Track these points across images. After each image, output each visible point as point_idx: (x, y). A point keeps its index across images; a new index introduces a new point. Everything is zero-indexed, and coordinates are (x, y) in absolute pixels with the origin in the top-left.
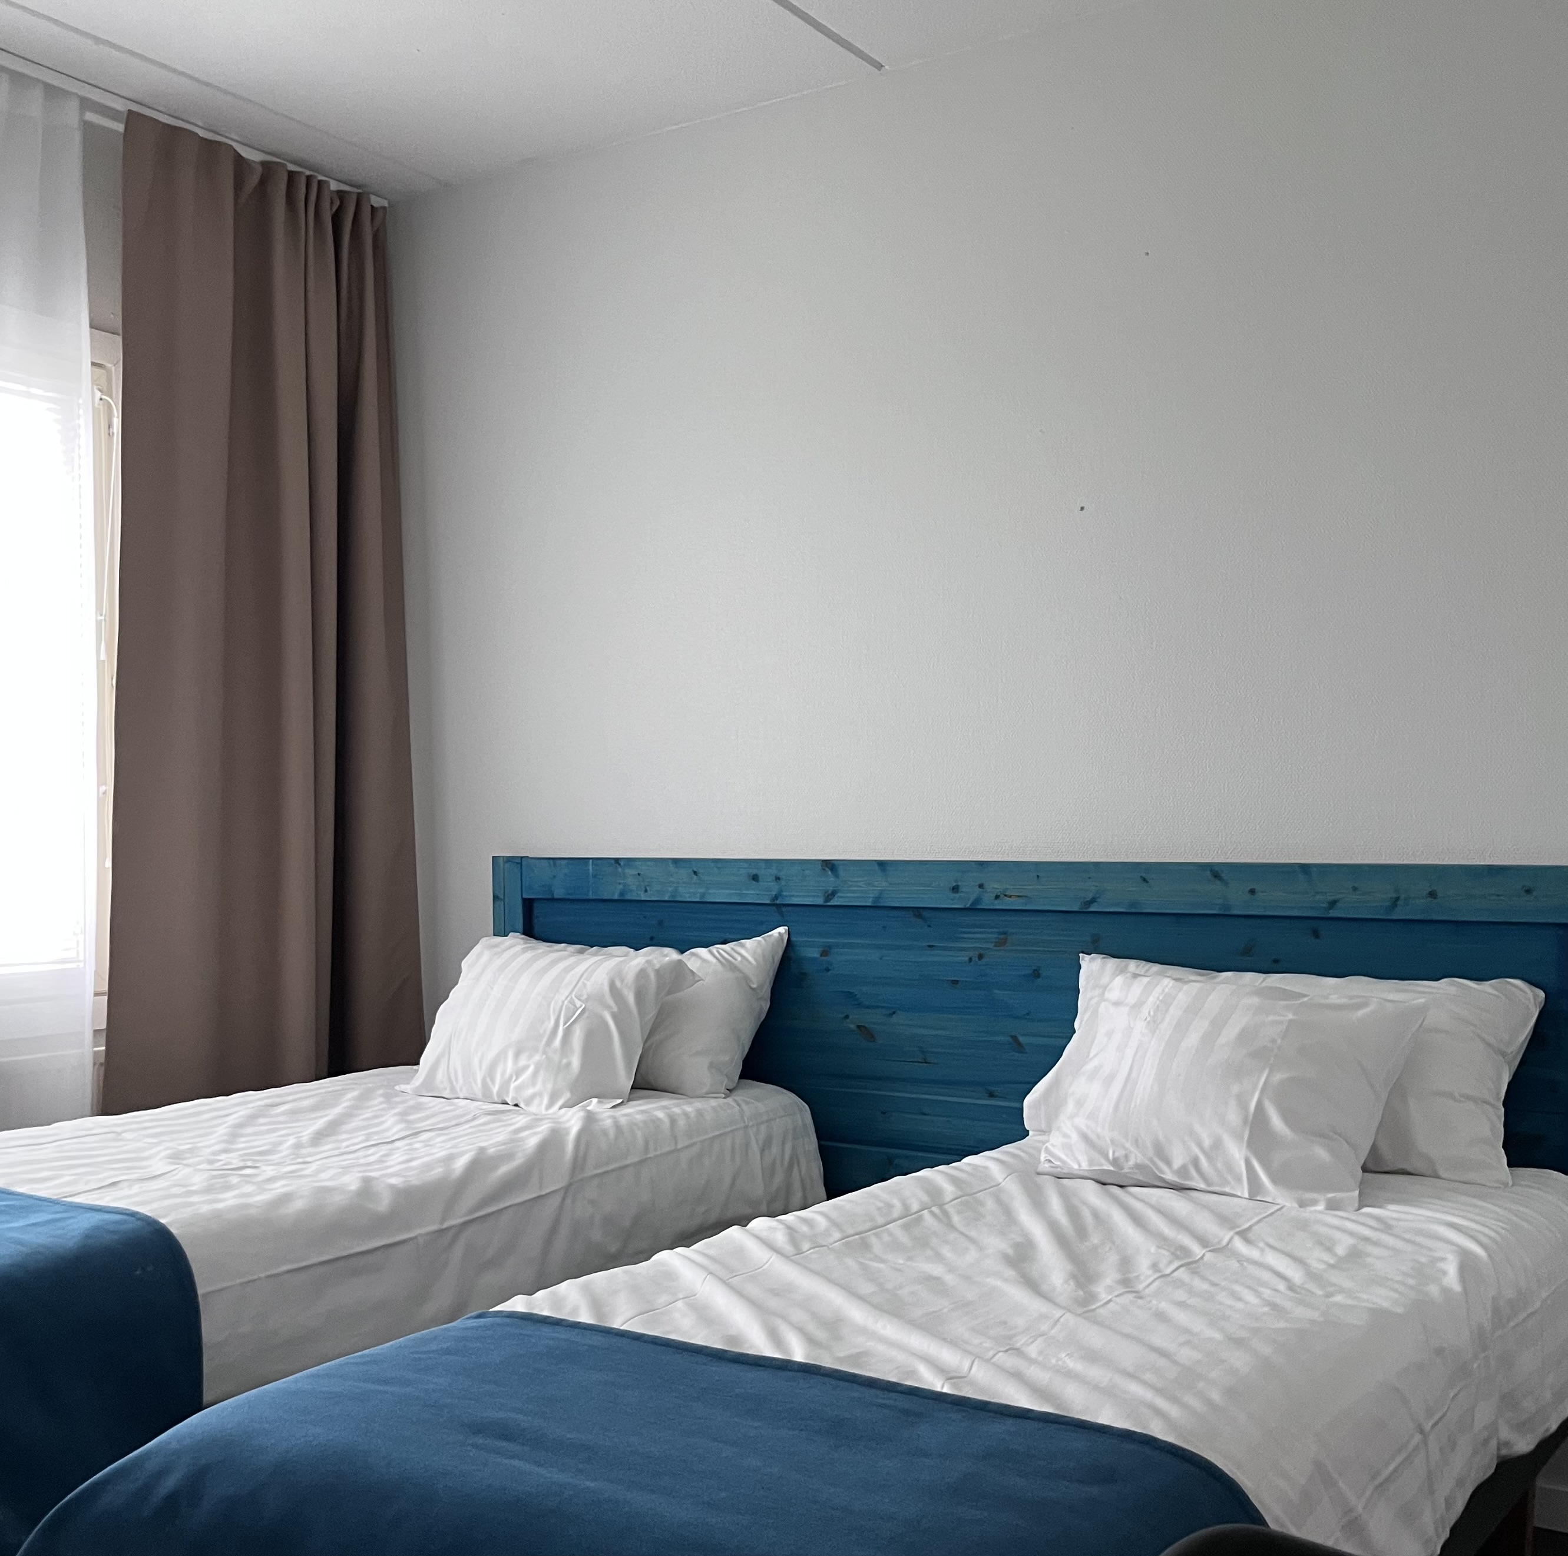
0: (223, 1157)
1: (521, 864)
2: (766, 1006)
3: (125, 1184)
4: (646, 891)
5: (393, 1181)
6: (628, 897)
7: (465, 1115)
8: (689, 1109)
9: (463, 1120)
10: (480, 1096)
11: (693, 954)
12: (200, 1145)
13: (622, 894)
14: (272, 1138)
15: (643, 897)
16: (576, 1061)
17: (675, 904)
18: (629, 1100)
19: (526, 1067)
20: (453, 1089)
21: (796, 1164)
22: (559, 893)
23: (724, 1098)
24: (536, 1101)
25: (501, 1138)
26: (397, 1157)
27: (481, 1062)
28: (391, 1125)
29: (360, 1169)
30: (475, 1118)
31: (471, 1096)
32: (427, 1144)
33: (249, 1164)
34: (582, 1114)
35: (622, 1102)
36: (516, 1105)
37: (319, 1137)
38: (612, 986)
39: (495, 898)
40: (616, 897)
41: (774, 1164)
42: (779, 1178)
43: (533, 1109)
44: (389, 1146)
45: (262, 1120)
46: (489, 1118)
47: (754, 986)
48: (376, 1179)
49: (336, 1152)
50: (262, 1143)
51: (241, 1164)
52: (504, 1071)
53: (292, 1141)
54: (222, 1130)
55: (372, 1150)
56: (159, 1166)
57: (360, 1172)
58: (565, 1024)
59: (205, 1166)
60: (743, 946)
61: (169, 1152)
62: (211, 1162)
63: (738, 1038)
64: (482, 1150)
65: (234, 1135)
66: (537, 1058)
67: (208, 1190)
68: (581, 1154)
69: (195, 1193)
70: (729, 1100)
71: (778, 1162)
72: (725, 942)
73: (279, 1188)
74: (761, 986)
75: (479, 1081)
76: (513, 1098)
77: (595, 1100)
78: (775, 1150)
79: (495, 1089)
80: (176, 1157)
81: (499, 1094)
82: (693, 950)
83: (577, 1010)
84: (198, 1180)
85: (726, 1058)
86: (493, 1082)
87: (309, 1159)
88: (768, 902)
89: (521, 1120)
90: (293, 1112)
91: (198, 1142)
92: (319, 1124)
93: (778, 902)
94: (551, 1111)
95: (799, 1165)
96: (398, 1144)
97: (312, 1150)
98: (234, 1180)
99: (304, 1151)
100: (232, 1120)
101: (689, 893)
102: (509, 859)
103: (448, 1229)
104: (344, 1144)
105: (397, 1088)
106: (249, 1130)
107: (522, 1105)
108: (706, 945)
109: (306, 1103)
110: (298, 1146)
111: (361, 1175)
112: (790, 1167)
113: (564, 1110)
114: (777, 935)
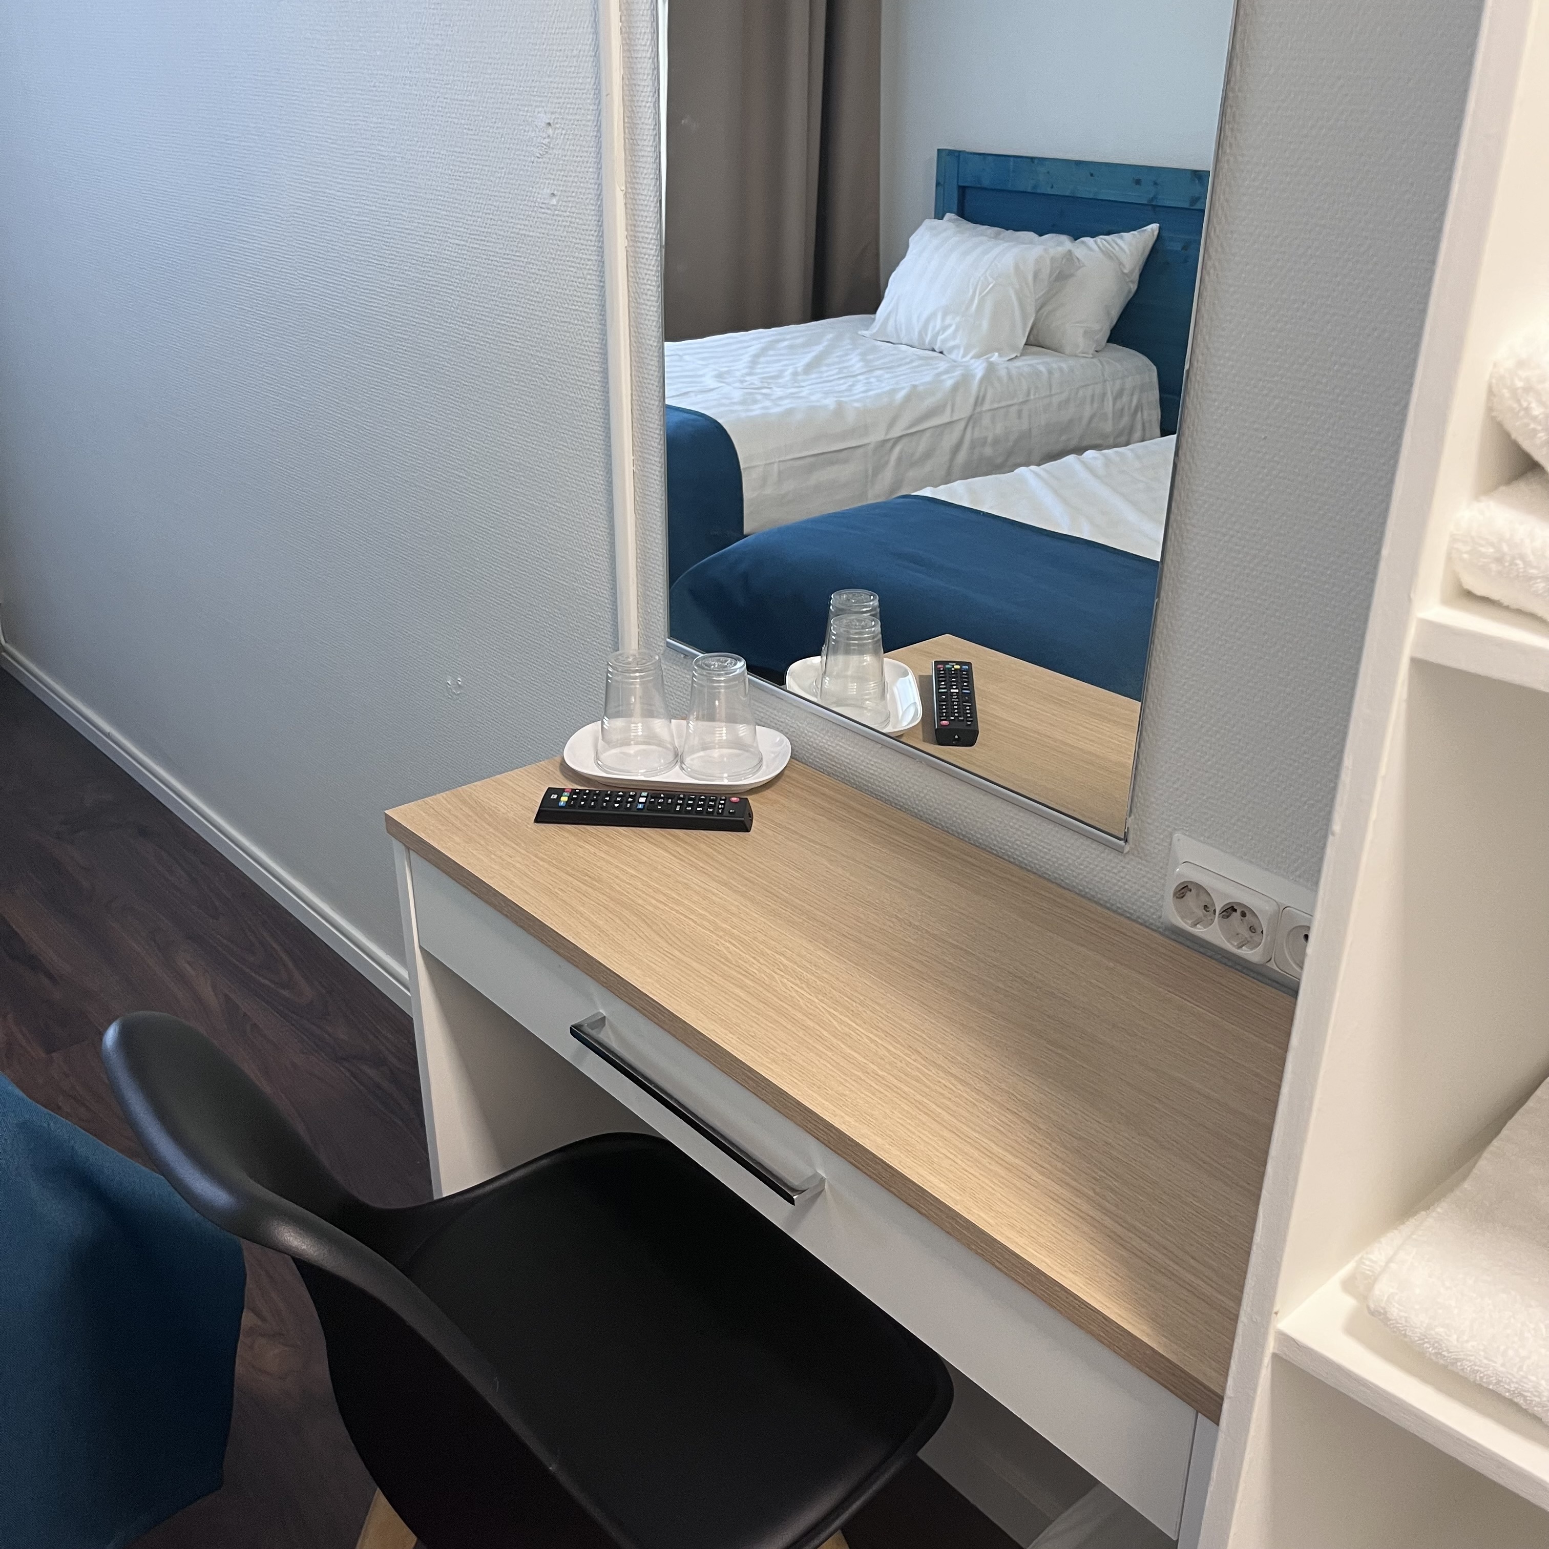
0: (748, 378)
1: (959, 156)
2: (1134, 287)
3: (692, 394)
4: (1052, 187)
5: (856, 405)
6: (1039, 191)
7: (905, 358)
8: (1064, 366)
9: (903, 362)
10: (916, 344)
11: (1083, 242)
12: (732, 368)
13: (1035, 187)
14: (777, 366)
15: (1049, 191)
16: (985, 324)
17: (1073, 199)
18: (1022, 355)
19: (950, 325)
20: (898, 336)
21: (1140, 409)
22: (986, 183)
23: (1092, 358)
24: (956, 351)
25: (928, 379)
26: (859, 388)
27: (919, 318)
28: (855, 362)
29: (836, 395)
30: (912, 361)
31: (911, 344)
32: (879, 379)
33: (766, 385)
34: (985, 365)
35: (1016, 356)
36: (941, 353)
37: (808, 368)
38: (1017, 267)
39: (938, 184)
40: (1029, 190)
41: (1122, 410)
42: (1126, 420)
43: (953, 356)
44: (854, 379)
45: (771, 352)
46: (920, 362)
47: (1126, 271)
48: (846, 402)
49: (819, 380)
50: (773, 369)
51: (760, 385)
52: (934, 327)
53: (790, 370)
54: (747, 358)
55: (842, 381)
56: (711, 383)
57: (836, 397)
58: (980, 294)
59: (737, 385)
60: (1121, 238)
61: (716, 372)
62: (742, 382)
63: (1108, 313)
64: (915, 387)
65: (754, 361)
66: (958, 319)
67: (743, 402)
68: (981, 394)
69: (734, 403)
70: (1095, 360)
71: (1126, 408)
72: (1108, 234)
73: (786, 404)
74: (1132, 271)
75: (916, 333)
76: (939, 348)
77: (996, 354)
78: (1125, 399)
79: (927, 340)
80: (720, 376)
81: (930, 343)
82: (1083, 239)
83: (989, 284)
84: (737, 395)
85: (1097, 327)
86: (926, 335)
87: (803, 384)
88: (1146, 202)
89: (943, 365)
90: (791, 347)
91: (733, 366)
92: (808, 358)
93: (1153, 203)
94: (964, 360)
95: (1142, 411)
96: (860, 377)
97: (805, 377)
98: (759, 397)
99: (800, 378)
100: (753, 350)
101: (1086, 191)
102: (951, 152)
103: (889, 440)
104: (825, 375)
105: (860, 333)
106: (762, 359)
107: (945, 353)
108: (1093, 236)
109: (799, 341)
110: (795, 374)
111: (836, 399)
112: (1136, 412)
113: (973, 361)
114: (1150, 230)
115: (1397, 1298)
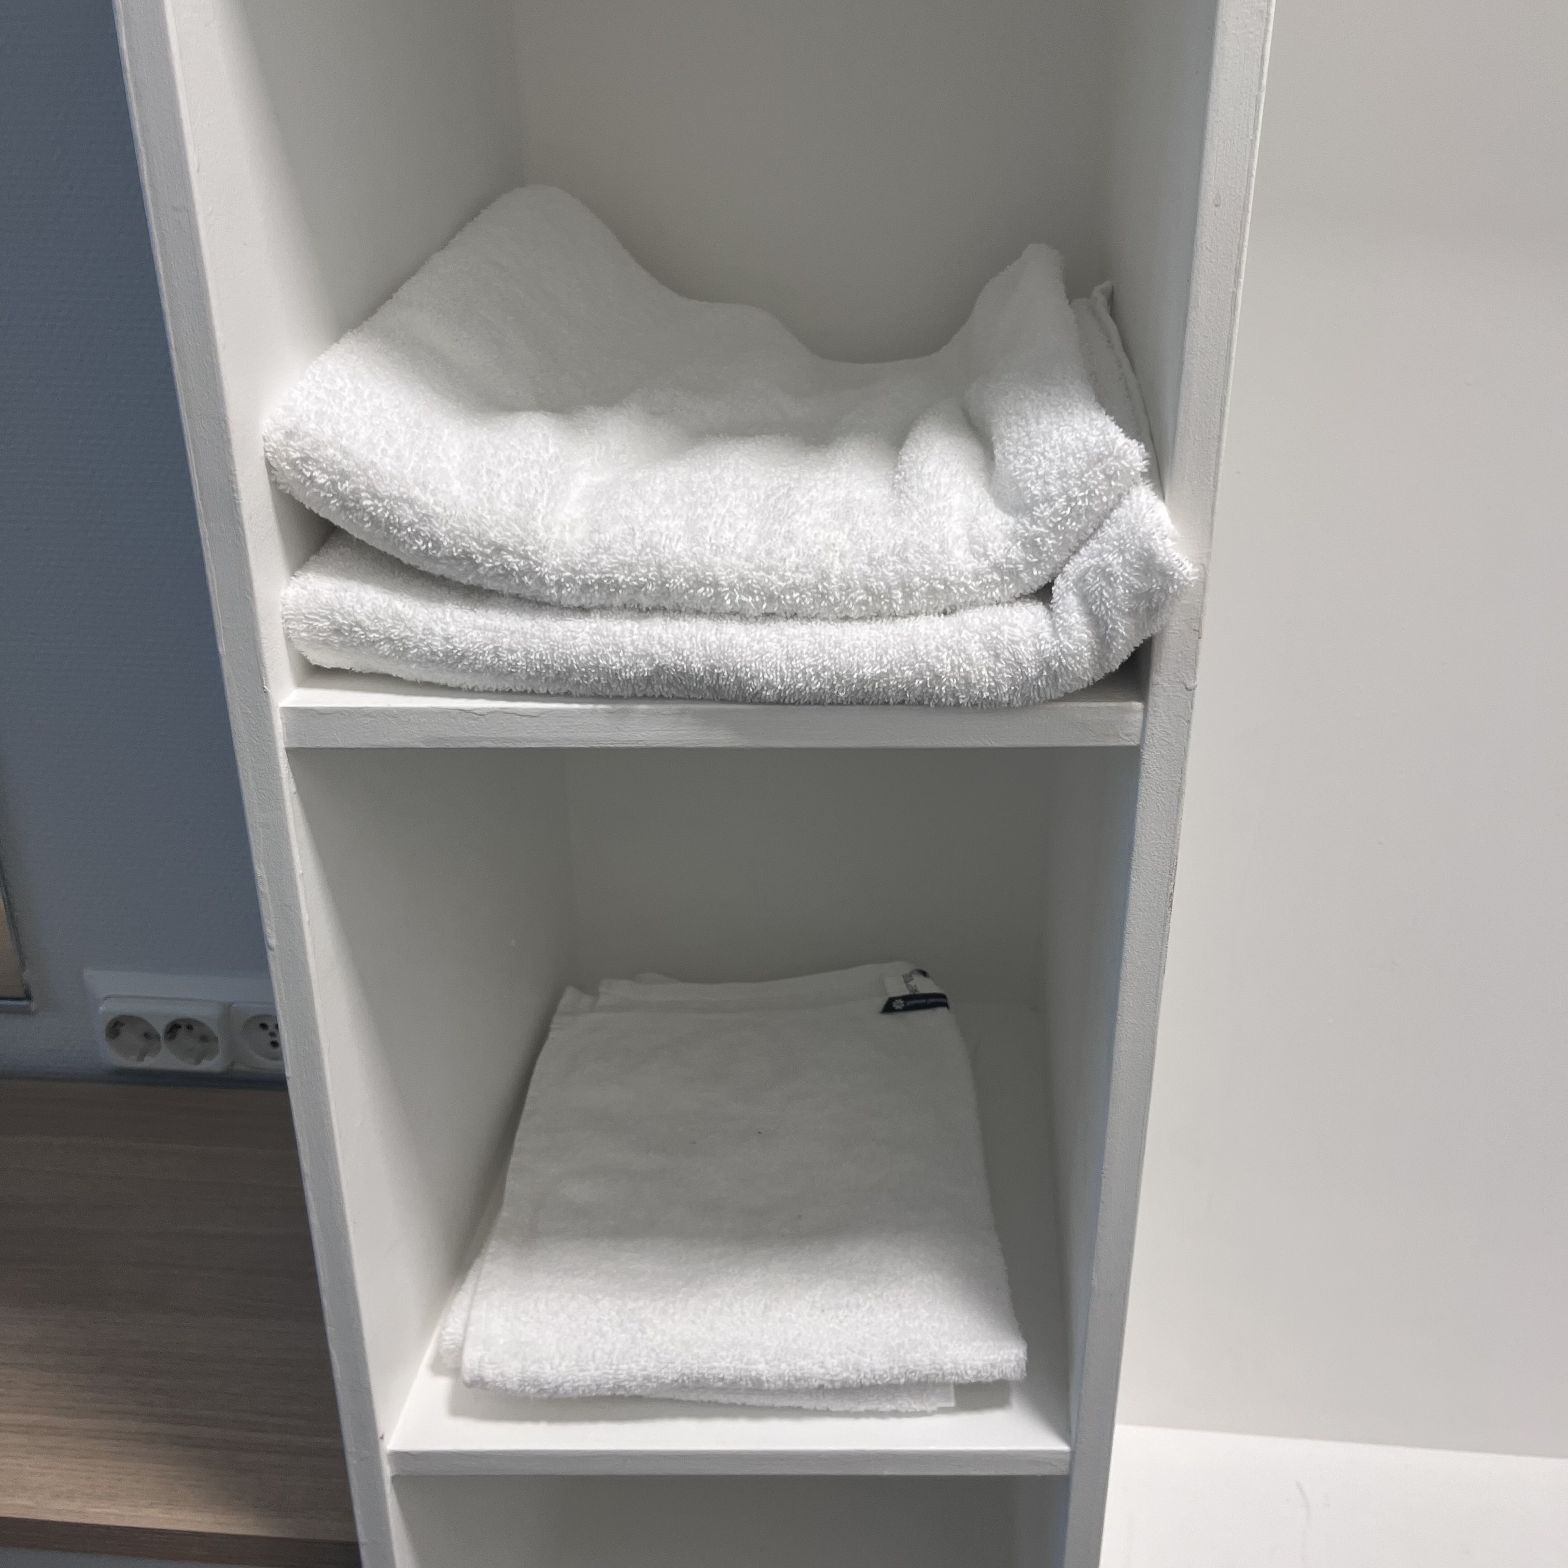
115: (486, 1360)
